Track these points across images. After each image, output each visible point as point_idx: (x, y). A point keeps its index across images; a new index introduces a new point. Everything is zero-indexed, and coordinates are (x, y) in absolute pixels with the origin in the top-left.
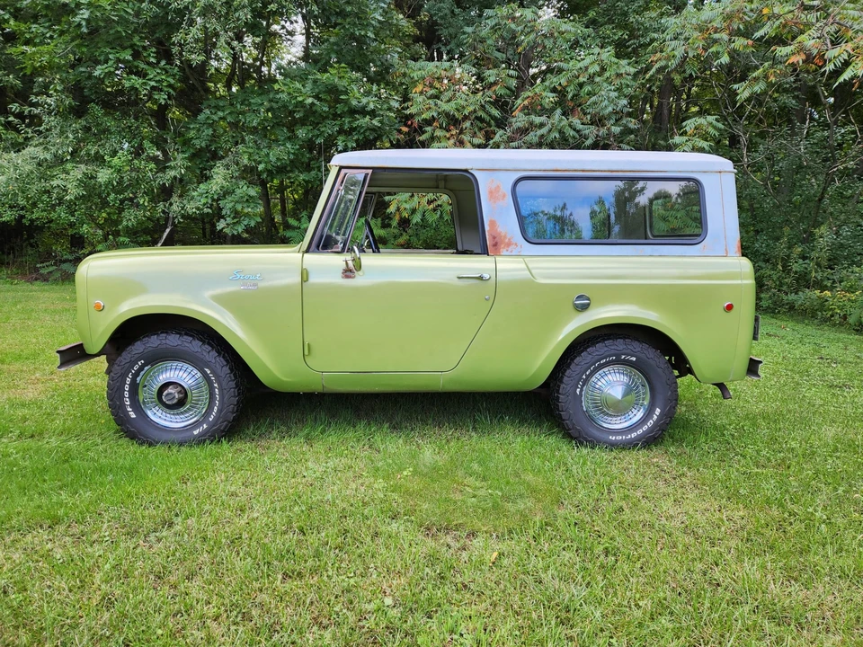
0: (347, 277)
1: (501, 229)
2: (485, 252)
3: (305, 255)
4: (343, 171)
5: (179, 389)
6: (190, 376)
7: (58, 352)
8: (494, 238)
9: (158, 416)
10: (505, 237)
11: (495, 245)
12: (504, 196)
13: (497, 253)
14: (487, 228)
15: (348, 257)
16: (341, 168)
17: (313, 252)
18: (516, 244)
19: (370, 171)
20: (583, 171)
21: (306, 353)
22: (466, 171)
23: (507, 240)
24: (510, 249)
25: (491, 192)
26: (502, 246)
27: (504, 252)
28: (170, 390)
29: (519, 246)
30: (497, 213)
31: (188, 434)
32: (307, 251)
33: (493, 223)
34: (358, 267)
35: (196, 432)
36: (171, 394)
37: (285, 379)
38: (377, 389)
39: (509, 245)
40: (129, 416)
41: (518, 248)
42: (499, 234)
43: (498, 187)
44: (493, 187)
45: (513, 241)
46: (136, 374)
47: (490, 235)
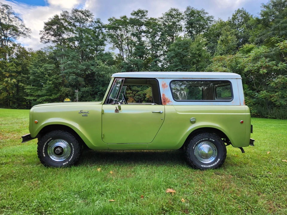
0: (116, 112)
1: (166, 96)
2: (161, 104)
3: (103, 105)
4: (116, 79)
5: (61, 149)
6: (64, 144)
7: (22, 137)
8: (164, 99)
9: (54, 158)
10: (168, 99)
11: (164, 102)
12: (167, 86)
13: (165, 104)
14: (162, 96)
15: (117, 106)
16: (115, 78)
17: (106, 104)
18: (171, 101)
19: (124, 79)
20: (192, 78)
21: (103, 137)
22: (155, 78)
23: (168, 100)
24: (169, 103)
25: (163, 85)
26: (167, 102)
27: (167, 104)
28: (58, 149)
30: (165, 92)
31: (61, 164)
32: (104, 104)
33: (163, 95)
34: (120, 109)
35: (64, 164)
36: (58, 150)
37: (95, 146)
38: (126, 149)
39: (169, 101)
40: (43, 155)
41: (172, 103)
42: (166, 98)
43: (165, 83)
44: (164, 83)
45: (170, 100)
46: (48, 143)
47: (163, 98)
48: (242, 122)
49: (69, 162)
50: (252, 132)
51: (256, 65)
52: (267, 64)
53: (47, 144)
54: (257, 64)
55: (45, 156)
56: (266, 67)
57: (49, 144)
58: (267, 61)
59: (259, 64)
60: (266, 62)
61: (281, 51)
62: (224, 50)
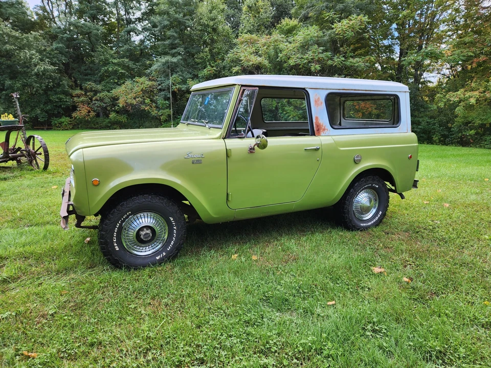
0: (251, 152)
1: (321, 122)
2: (313, 134)
4: (243, 88)
8: (317, 126)
10: (322, 126)
11: (318, 130)
12: (322, 104)
13: (319, 135)
14: (314, 121)
16: (241, 86)
19: (257, 88)
20: (355, 90)
22: (304, 89)
23: (323, 128)
25: (316, 101)
26: (321, 130)
27: (322, 134)
28: (143, 233)
29: (329, 130)
30: (320, 114)
31: (152, 259)
32: (226, 137)
33: (317, 118)
35: (158, 258)
36: (148, 234)
39: (324, 130)
40: (115, 249)
41: (329, 132)
42: (320, 124)
43: (319, 98)
44: (317, 98)
45: (326, 128)
46: (122, 222)
47: (316, 124)
48: (411, 157)
49: (168, 253)
50: (417, 170)
51: (305, 57)
52: (321, 56)
53: (121, 225)
54: (307, 56)
55: (118, 249)
56: (319, 61)
57: (123, 224)
58: (321, 51)
59: (309, 55)
60: (319, 53)
61: (337, 36)
62: (253, 25)
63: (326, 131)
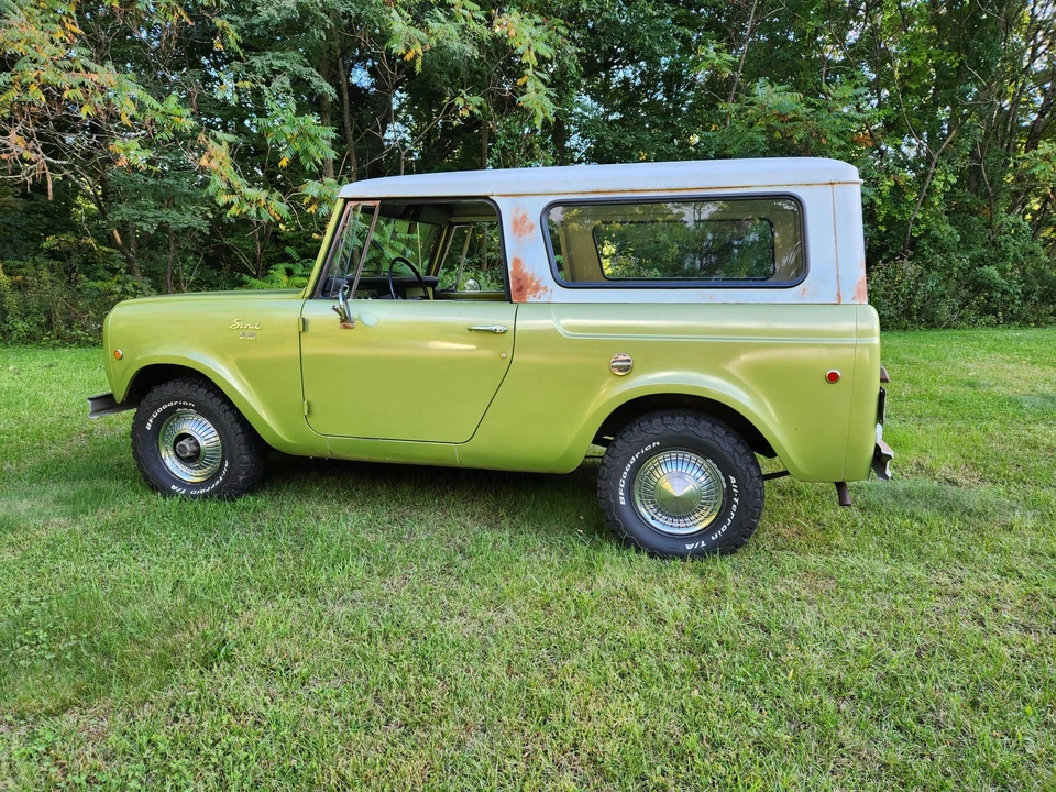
0: (345, 327)
1: (527, 269)
2: (505, 297)
3: (309, 301)
4: (350, 204)
7: (90, 399)
8: (519, 280)
10: (532, 279)
11: (520, 289)
12: (532, 227)
13: (522, 300)
14: (510, 268)
16: (347, 200)
17: (317, 298)
18: (545, 288)
19: (379, 203)
20: (633, 191)
21: (306, 412)
22: (486, 197)
23: (534, 284)
24: (537, 295)
25: (516, 224)
26: (529, 291)
27: (530, 298)
28: (186, 442)
29: (549, 291)
30: (526, 252)
32: (311, 297)
33: (517, 262)
36: (186, 446)
37: (288, 440)
38: (388, 459)
39: (536, 289)
41: (549, 294)
42: (525, 276)
43: (524, 216)
44: (519, 215)
45: (542, 284)
47: (514, 277)
48: (833, 378)
63: (541, 291)
